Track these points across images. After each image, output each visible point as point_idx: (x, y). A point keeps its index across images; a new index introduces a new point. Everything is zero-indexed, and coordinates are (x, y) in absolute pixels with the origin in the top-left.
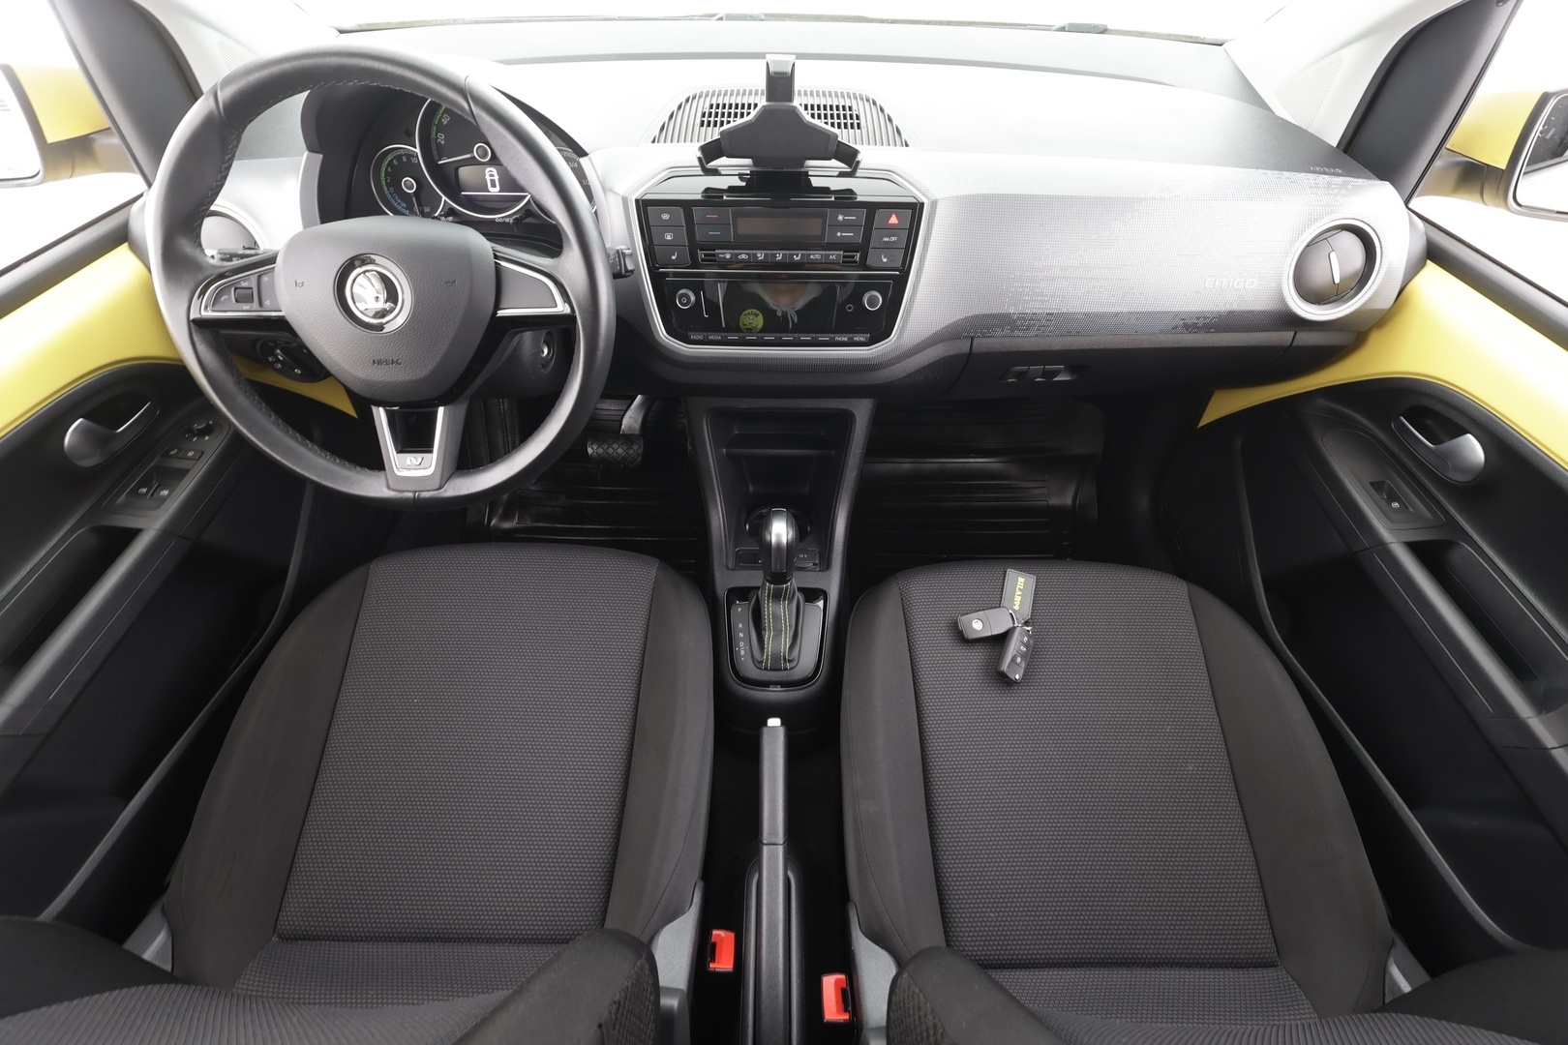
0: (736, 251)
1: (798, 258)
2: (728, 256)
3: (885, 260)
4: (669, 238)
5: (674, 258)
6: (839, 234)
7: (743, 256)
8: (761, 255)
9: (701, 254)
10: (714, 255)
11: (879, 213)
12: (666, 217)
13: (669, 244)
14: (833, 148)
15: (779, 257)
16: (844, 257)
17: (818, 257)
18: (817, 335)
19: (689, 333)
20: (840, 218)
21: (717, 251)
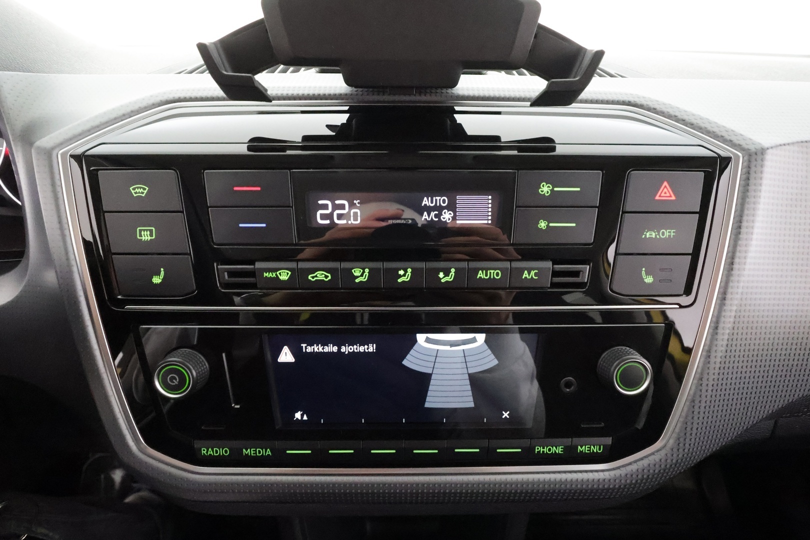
0: (302, 265)
1: (448, 279)
2: (284, 276)
3: (649, 280)
4: (146, 236)
5: (157, 280)
6: (543, 225)
7: (320, 276)
8: (361, 274)
9: (222, 271)
10: (252, 274)
11: (636, 177)
12: (139, 191)
13: (145, 251)
14: (525, 40)
15: (405, 276)
16: (555, 274)
17: (495, 274)
18: (494, 443)
19: (197, 444)
20: (545, 189)
21: (259, 265)
